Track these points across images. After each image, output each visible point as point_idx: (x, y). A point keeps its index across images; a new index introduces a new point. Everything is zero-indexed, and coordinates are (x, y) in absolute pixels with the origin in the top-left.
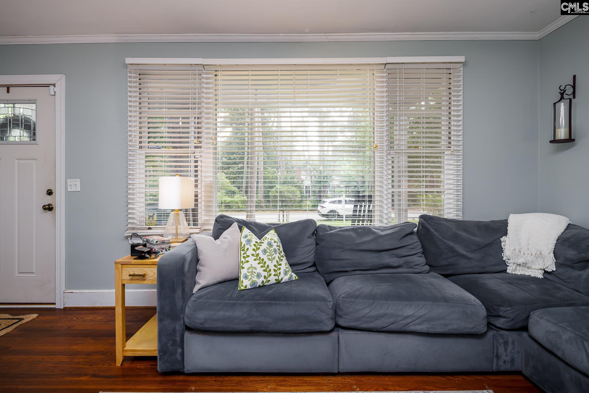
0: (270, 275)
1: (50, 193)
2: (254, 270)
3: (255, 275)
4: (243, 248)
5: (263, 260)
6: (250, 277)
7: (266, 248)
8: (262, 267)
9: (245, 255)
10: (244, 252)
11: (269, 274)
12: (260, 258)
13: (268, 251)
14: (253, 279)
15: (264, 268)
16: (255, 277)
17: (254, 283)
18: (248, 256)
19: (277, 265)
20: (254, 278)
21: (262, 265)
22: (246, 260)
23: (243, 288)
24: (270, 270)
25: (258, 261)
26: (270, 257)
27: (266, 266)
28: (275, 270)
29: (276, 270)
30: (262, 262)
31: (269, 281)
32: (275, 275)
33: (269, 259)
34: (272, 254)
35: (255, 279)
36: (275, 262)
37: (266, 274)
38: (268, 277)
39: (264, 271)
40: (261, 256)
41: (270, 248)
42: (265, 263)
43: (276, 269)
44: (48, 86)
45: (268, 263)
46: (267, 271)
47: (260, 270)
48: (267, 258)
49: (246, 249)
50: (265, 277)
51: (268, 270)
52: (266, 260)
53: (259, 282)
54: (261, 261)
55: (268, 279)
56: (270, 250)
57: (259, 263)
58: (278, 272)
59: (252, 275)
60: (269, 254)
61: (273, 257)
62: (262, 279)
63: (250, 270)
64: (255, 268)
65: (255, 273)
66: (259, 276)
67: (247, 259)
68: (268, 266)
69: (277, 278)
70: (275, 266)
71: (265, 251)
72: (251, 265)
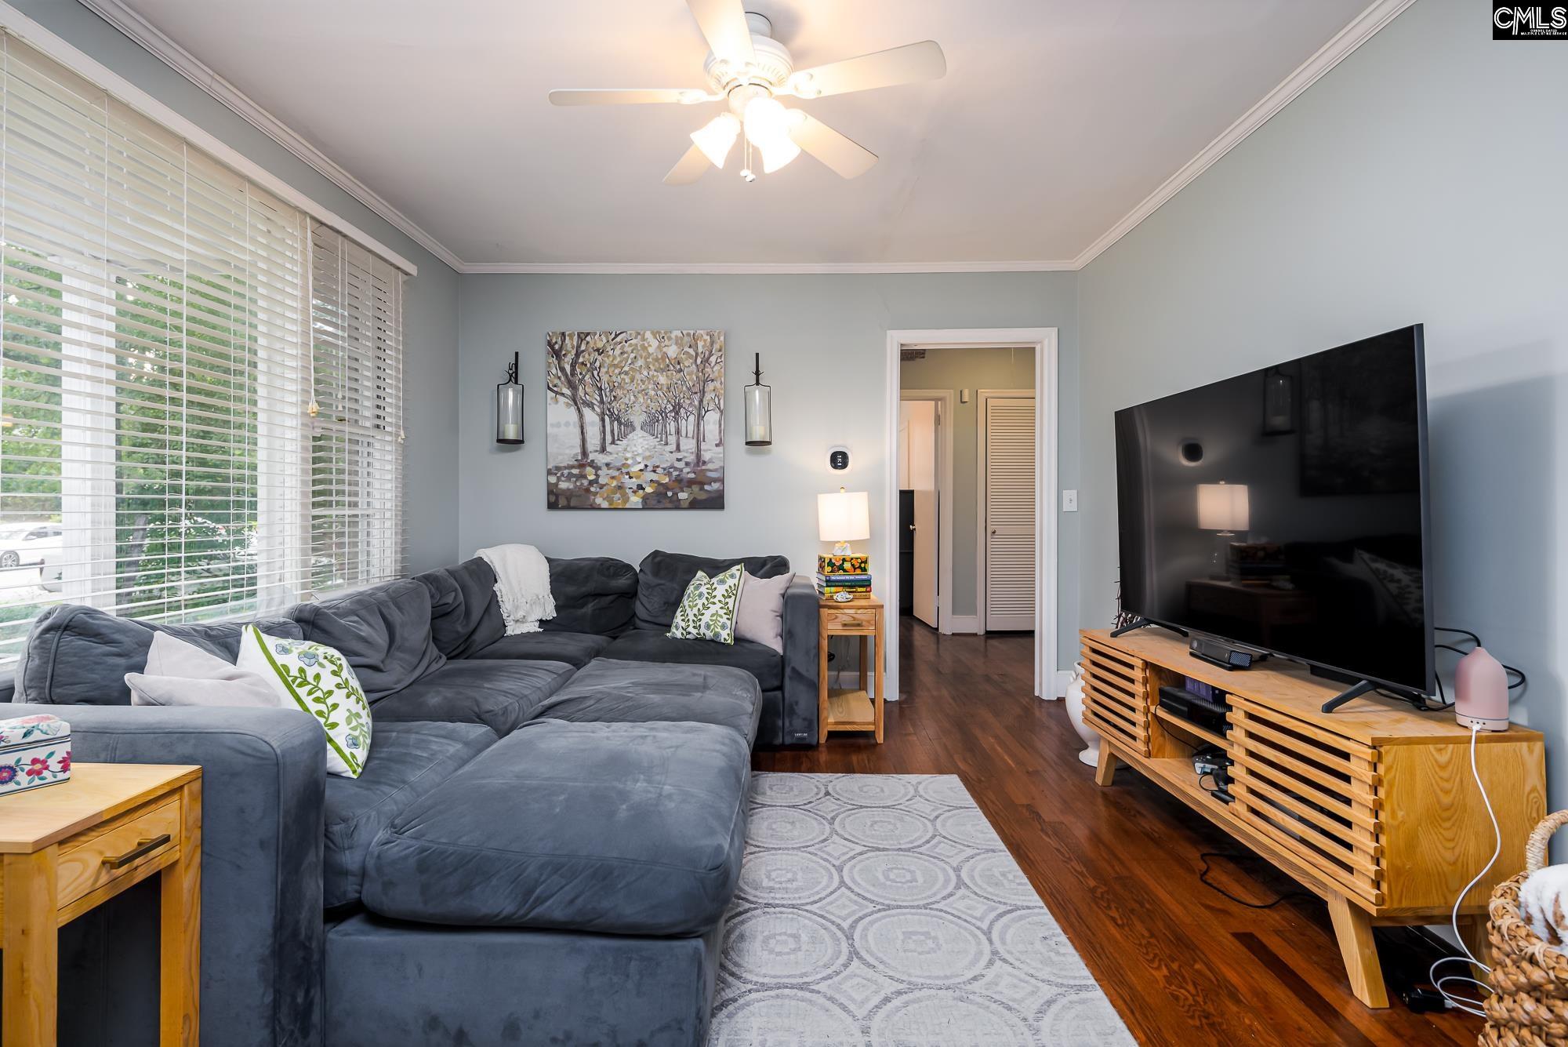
4: (299, 680)
9: (319, 694)
10: (309, 687)
12: (353, 689)
18: (330, 693)
22: (329, 705)
49: (310, 679)
67: (330, 701)
72: (348, 710)
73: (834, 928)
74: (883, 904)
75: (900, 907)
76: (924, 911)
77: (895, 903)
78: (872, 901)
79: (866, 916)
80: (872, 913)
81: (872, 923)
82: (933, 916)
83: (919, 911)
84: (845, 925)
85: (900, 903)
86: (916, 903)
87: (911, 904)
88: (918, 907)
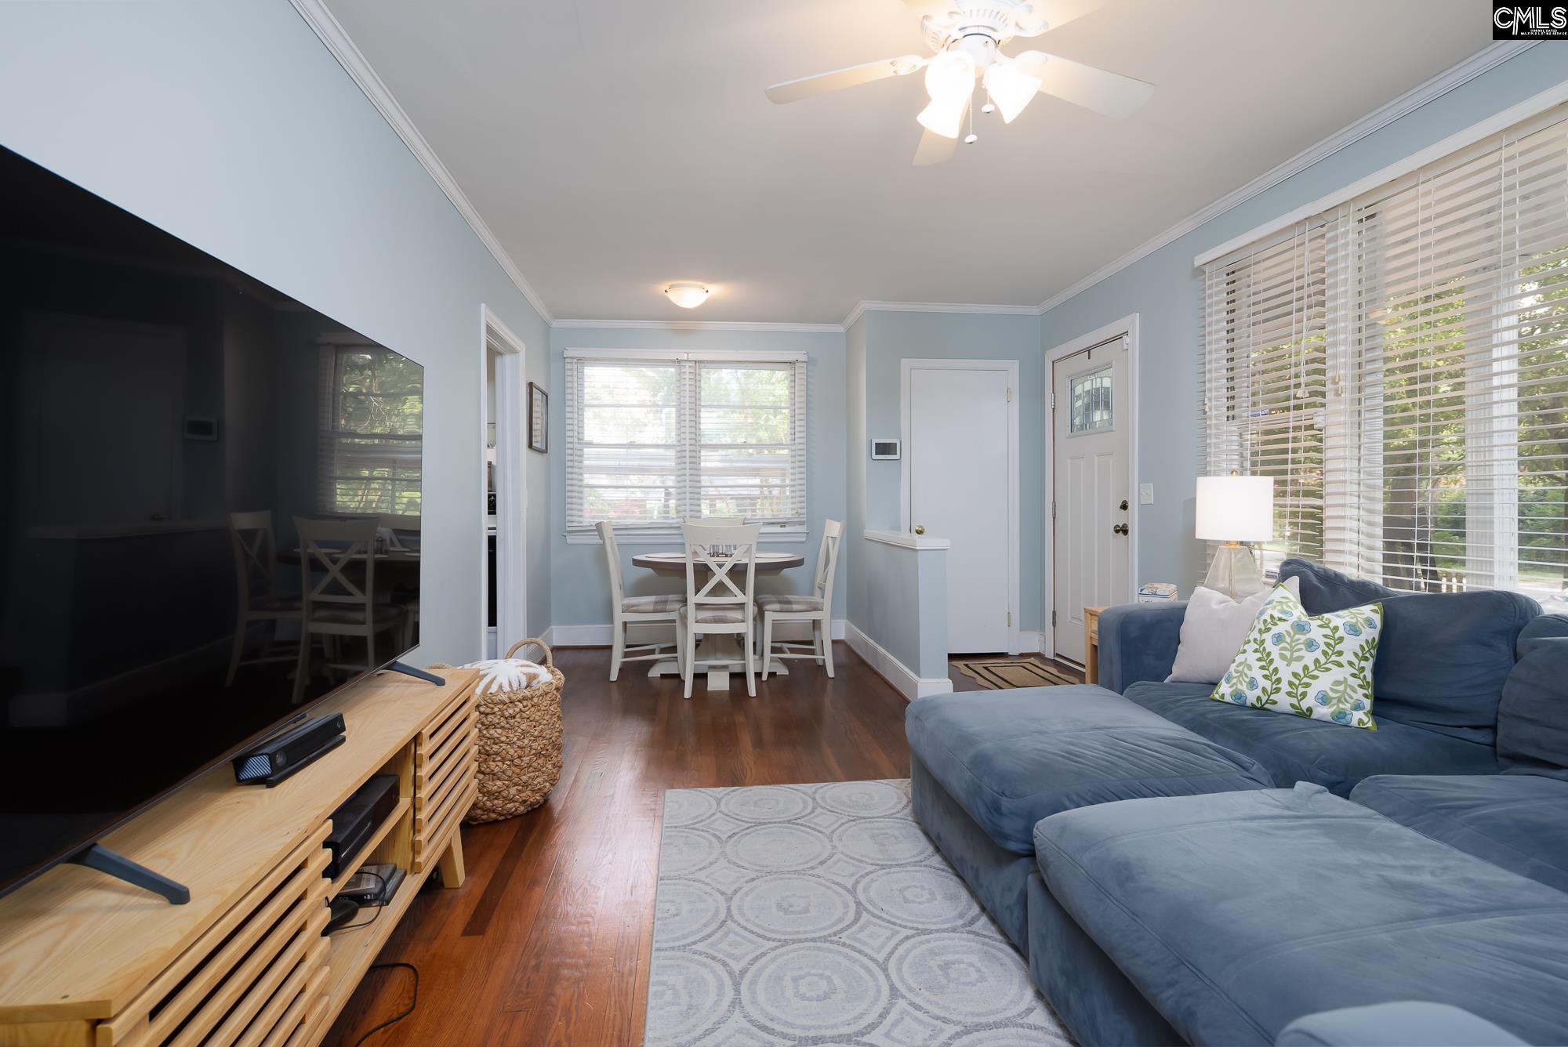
0: (1278, 690)
1: (1124, 507)
2: (1246, 671)
3: (1247, 680)
5: (1269, 654)
6: (1235, 681)
7: (1285, 633)
8: (1262, 668)
11: (1274, 686)
12: (1264, 649)
13: (1288, 640)
14: (1239, 686)
15: (1267, 672)
16: (1244, 684)
17: (1238, 695)
19: (1302, 675)
20: (1242, 684)
21: (1264, 663)
23: (1217, 697)
24: (1279, 680)
25: (1259, 655)
26: (1288, 654)
27: (1271, 668)
28: (1291, 684)
29: (1295, 685)
30: (1266, 658)
31: (1275, 703)
32: (1289, 694)
33: (1283, 657)
34: (1295, 648)
35: (1244, 687)
36: (1297, 667)
37: (1268, 684)
38: (1271, 693)
39: (1265, 677)
40: (1269, 646)
41: (1294, 636)
42: (1271, 661)
43: (1297, 682)
44: (1119, 337)
45: (1278, 663)
46: (1271, 680)
47: (1258, 674)
48: (1280, 654)
50: (1264, 690)
51: (1274, 678)
52: (1275, 655)
53: (1251, 697)
54: (1264, 655)
55: (1273, 697)
56: (1295, 638)
57: (1259, 660)
58: (1301, 690)
59: (1241, 679)
60: (1289, 647)
61: (1296, 654)
62: (1258, 692)
63: (1240, 668)
64: (1250, 668)
65: (1246, 675)
66: (1252, 684)
68: (1276, 670)
69: (1295, 701)
70: (1295, 675)
71: (1279, 638)
72: (1246, 659)
73: (876, 912)
74: (832, 942)
75: (813, 940)
76: (788, 937)
77: (819, 944)
78: (844, 944)
79: (849, 927)
80: (842, 931)
81: (841, 920)
82: (779, 932)
83: (792, 937)
84: (865, 916)
85: (812, 944)
86: (795, 946)
87: (801, 945)
88: (794, 942)
